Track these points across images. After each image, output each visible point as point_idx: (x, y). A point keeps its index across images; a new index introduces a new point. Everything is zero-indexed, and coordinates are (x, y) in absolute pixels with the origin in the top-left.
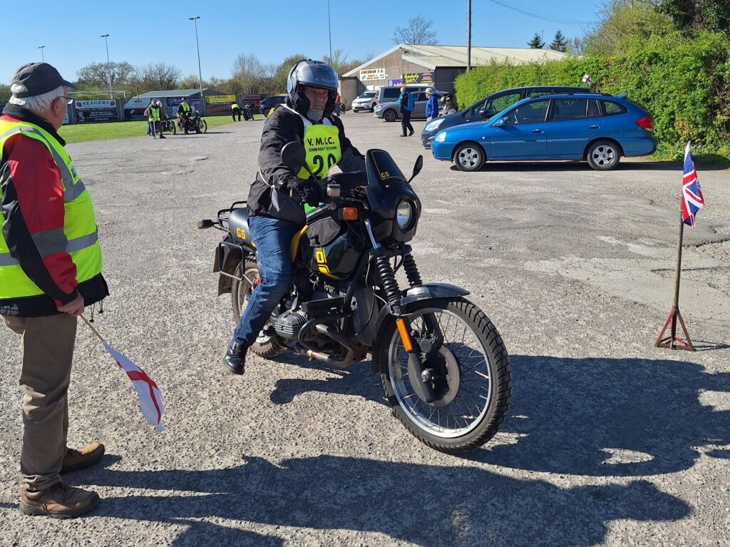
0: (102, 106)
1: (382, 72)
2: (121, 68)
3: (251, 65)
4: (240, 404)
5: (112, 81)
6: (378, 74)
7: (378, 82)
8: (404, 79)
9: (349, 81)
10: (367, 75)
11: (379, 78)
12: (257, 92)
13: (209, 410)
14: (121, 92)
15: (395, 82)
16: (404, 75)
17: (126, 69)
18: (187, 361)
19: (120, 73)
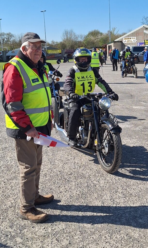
2: (8, 36)
3: (71, 35)
6: (132, 40)
7: (132, 44)
8: (145, 42)
15: (141, 44)
17: (10, 36)
19: (7, 38)
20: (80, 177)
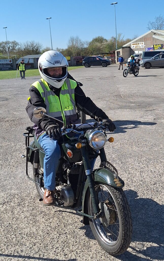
0: (5, 62)
1: (142, 44)
2: (13, 44)
3: (77, 42)
5: (9, 50)
6: (141, 45)
7: (140, 49)
8: (154, 47)
9: (126, 48)
10: (135, 46)
11: (141, 47)
12: (80, 55)
14: (14, 55)
15: (149, 49)
16: (153, 45)
17: (15, 44)
19: (13, 46)
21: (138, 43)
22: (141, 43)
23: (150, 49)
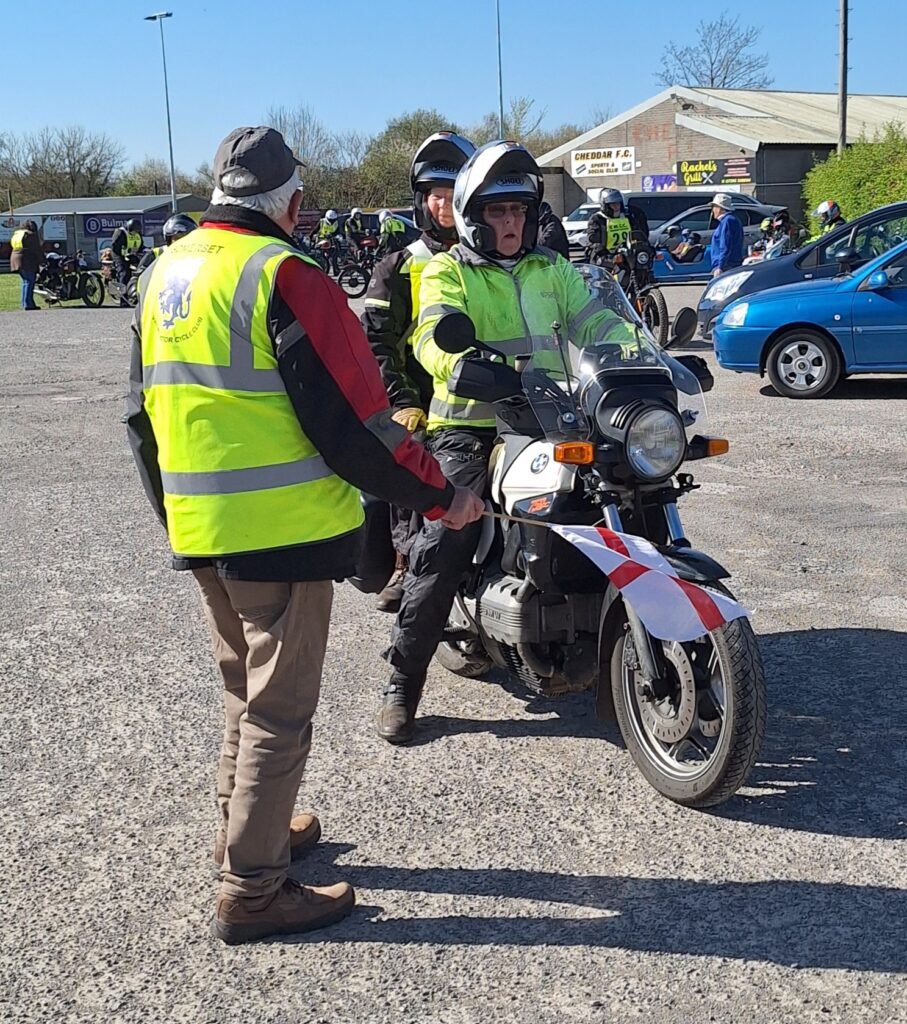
1: (626, 155)
4: (172, 879)
6: (618, 162)
7: (616, 181)
8: (680, 174)
10: (588, 163)
11: (620, 172)
13: (104, 891)
15: (659, 180)
16: (680, 164)
18: (68, 798)
20: (492, 806)
21: (607, 150)
22: (622, 153)
23: (666, 182)
